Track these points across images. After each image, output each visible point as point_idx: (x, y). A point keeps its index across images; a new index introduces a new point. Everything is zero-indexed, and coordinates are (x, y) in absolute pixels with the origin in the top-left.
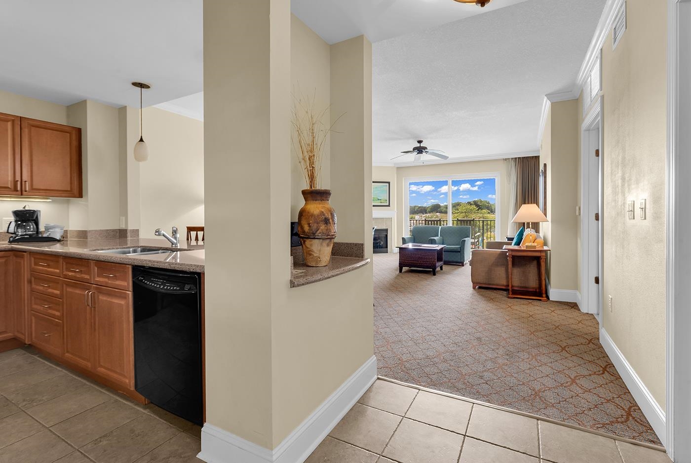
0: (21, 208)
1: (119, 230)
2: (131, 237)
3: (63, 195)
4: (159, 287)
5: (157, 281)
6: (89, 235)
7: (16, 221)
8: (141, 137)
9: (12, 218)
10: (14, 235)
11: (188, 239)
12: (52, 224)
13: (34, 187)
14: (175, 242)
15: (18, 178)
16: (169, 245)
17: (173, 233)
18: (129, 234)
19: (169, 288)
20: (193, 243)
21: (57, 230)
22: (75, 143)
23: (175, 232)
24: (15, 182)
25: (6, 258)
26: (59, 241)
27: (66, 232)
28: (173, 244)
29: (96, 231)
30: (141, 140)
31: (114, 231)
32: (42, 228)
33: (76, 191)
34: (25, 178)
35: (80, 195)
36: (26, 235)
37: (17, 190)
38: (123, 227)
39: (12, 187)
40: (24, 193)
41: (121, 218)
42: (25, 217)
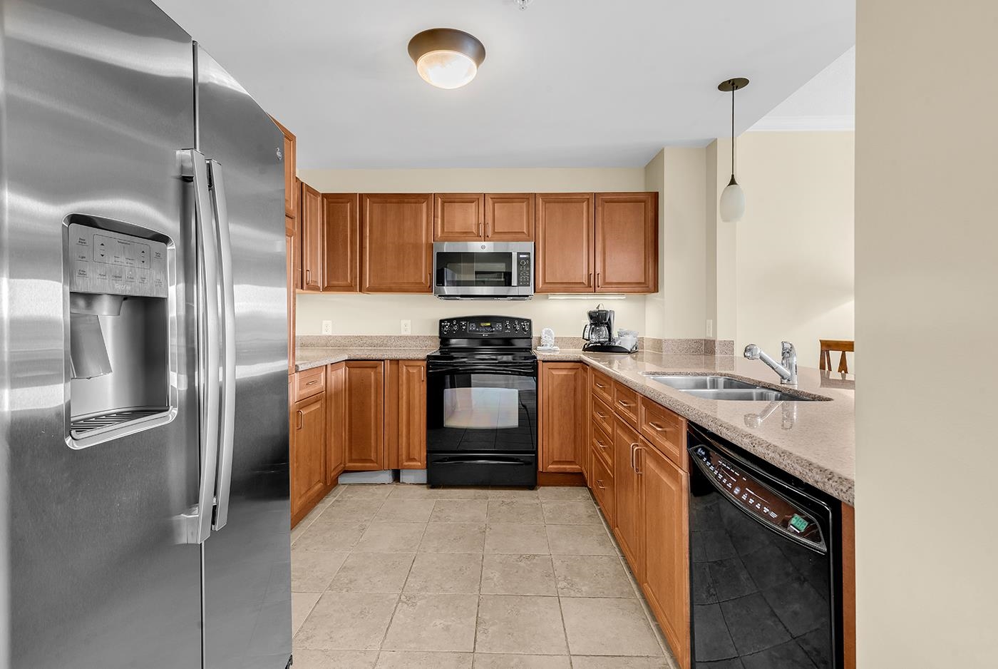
0: (595, 309)
1: (705, 340)
2: (721, 353)
3: (637, 289)
4: (732, 490)
5: (729, 471)
6: (664, 345)
7: (591, 324)
8: (733, 176)
9: (588, 321)
10: (588, 342)
11: (822, 367)
12: (625, 330)
13: (607, 281)
14: (789, 373)
15: (592, 271)
16: (774, 380)
17: (783, 354)
18: (717, 349)
19: (751, 501)
20: (835, 374)
21: (629, 338)
22: (651, 215)
23: (787, 353)
24: (589, 275)
25: (575, 371)
26: (629, 352)
27: (641, 340)
28: (783, 378)
29: (673, 341)
30: (733, 182)
31: (697, 341)
32: (615, 334)
33: (651, 284)
34: (598, 271)
35: (656, 290)
36: (599, 342)
37: (591, 286)
38: (710, 336)
39: (586, 283)
40: (597, 288)
41: (708, 321)
42: (599, 319)
